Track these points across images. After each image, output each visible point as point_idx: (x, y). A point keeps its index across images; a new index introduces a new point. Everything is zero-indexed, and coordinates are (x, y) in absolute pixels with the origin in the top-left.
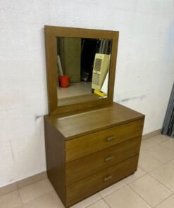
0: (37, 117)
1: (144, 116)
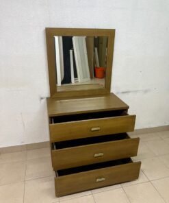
0: (42, 98)
1: (128, 107)
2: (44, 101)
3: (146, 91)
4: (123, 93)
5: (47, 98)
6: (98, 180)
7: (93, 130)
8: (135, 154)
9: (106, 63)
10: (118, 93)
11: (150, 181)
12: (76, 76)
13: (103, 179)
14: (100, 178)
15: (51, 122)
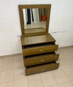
0: (18, 36)
1: (56, 41)
2: (19, 37)
3: (64, 32)
4: (54, 33)
5: (21, 36)
6: (42, 70)
7: (40, 51)
8: (57, 60)
9: (47, 13)
10: (51, 33)
11: (63, 70)
12: (33, 20)
13: (44, 70)
14: (43, 69)
15: (23, 49)
